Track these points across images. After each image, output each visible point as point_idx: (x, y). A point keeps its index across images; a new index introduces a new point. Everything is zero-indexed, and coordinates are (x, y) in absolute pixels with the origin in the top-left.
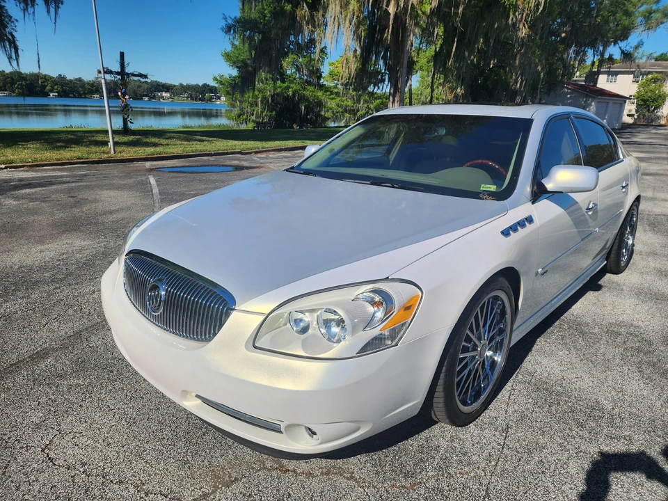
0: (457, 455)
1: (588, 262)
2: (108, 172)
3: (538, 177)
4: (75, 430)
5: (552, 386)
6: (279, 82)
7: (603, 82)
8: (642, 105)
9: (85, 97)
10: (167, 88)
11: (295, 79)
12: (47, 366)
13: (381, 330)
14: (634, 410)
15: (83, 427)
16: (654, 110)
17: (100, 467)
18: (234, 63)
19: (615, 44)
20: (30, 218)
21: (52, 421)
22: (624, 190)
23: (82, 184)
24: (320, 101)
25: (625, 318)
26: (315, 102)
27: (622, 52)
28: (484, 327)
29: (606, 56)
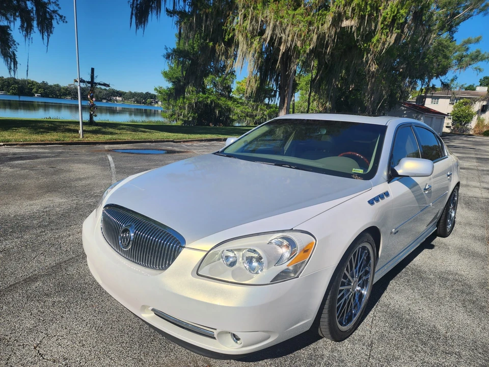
0: (336, 362)
1: (423, 228)
2: (78, 151)
3: (392, 165)
4: (58, 334)
5: (402, 315)
6: (201, 93)
7: (428, 103)
8: (456, 120)
9: (60, 98)
10: (120, 94)
11: (212, 92)
12: (36, 287)
13: (288, 266)
14: (461, 334)
15: (64, 332)
16: (465, 124)
17: (77, 361)
18: (170, 79)
19: (437, 78)
20: (23, 182)
21: (41, 327)
22: (448, 178)
23: (60, 158)
24: (230, 108)
25: (451, 268)
26: (226, 109)
27: (442, 83)
28: (355, 268)
29: (431, 85)
